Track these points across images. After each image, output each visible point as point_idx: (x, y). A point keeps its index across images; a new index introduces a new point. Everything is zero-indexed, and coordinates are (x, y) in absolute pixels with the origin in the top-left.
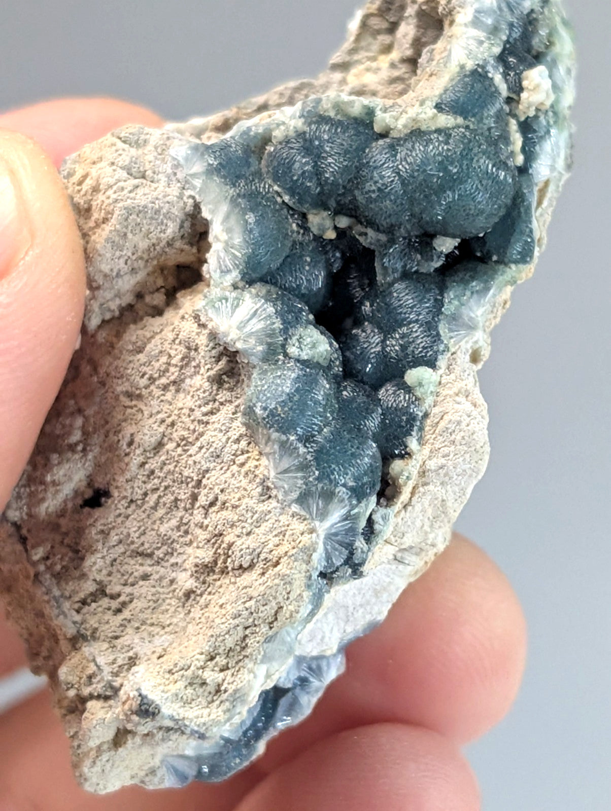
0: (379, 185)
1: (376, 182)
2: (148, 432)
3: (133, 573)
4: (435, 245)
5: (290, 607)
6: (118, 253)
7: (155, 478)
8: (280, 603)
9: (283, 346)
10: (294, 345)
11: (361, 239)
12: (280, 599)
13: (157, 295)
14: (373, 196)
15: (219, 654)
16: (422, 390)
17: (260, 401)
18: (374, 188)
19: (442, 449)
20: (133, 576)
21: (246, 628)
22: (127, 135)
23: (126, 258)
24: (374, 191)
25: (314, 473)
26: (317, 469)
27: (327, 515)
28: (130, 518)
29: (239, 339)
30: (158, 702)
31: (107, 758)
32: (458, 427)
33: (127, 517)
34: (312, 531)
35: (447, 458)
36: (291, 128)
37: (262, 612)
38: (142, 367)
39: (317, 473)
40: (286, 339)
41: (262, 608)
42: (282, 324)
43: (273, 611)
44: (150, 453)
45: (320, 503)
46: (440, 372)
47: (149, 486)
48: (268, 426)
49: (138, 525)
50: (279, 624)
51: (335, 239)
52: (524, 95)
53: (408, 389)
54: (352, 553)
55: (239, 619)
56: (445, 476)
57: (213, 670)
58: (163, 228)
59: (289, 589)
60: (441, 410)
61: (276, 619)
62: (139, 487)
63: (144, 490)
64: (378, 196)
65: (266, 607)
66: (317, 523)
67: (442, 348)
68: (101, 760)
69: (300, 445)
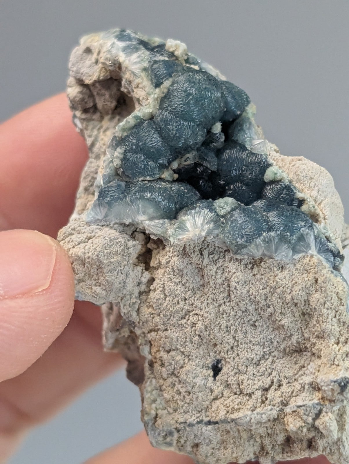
0: (175, 129)
1: (173, 130)
2: (207, 315)
3: (266, 368)
4: (215, 132)
5: (341, 289)
6: (116, 273)
7: (230, 327)
8: (335, 292)
9: (218, 215)
10: (221, 210)
11: (188, 162)
12: (334, 291)
13: (144, 275)
14: (178, 135)
15: (338, 338)
16: (278, 174)
17: (237, 238)
18: (174, 132)
19: (311, 185)
20: (268, 369)
21: (335, 317)
22: (64, 235)
23: (120, 271)
24: (176, 133)
25: (287, 235)
26: (286, 233)
27: (309, 244)
28: (239, 354)
29: (200, 231)
30: (344, 376)
31: (345, 438)
32: (306, 171)
33: (238, 355)
34: (312, 256)
35: (316, 186)
36: (118, 155)
37: (334, 302)
38: (174, 300)
39: (288, 234)
40: (216, 212)
41: (332, 301)
42: (207, 209)
43: (337, 298)
44: (217, 321)
45: (302, 244)
46: (275, 164)
47: (232, 332)
48: (251, 241)
49: (245, 351)
50: (344, 300)
51: (179, 176)
52: (176, 53)
53: (273, 182)
54: (332, 252)
55: (329, 315)
56: (323, 193)
57: (344, 346)
58: (119, 244)
59: (332, 284)
60: (292, 173)
61: (341, 299)
62: (228, 339)
63: (231, 337)
64: (179, 133)
65: (333, 299)
66: (310, 252)
67: (264, 157)
68: (344, 441)
69: (269, 233)
